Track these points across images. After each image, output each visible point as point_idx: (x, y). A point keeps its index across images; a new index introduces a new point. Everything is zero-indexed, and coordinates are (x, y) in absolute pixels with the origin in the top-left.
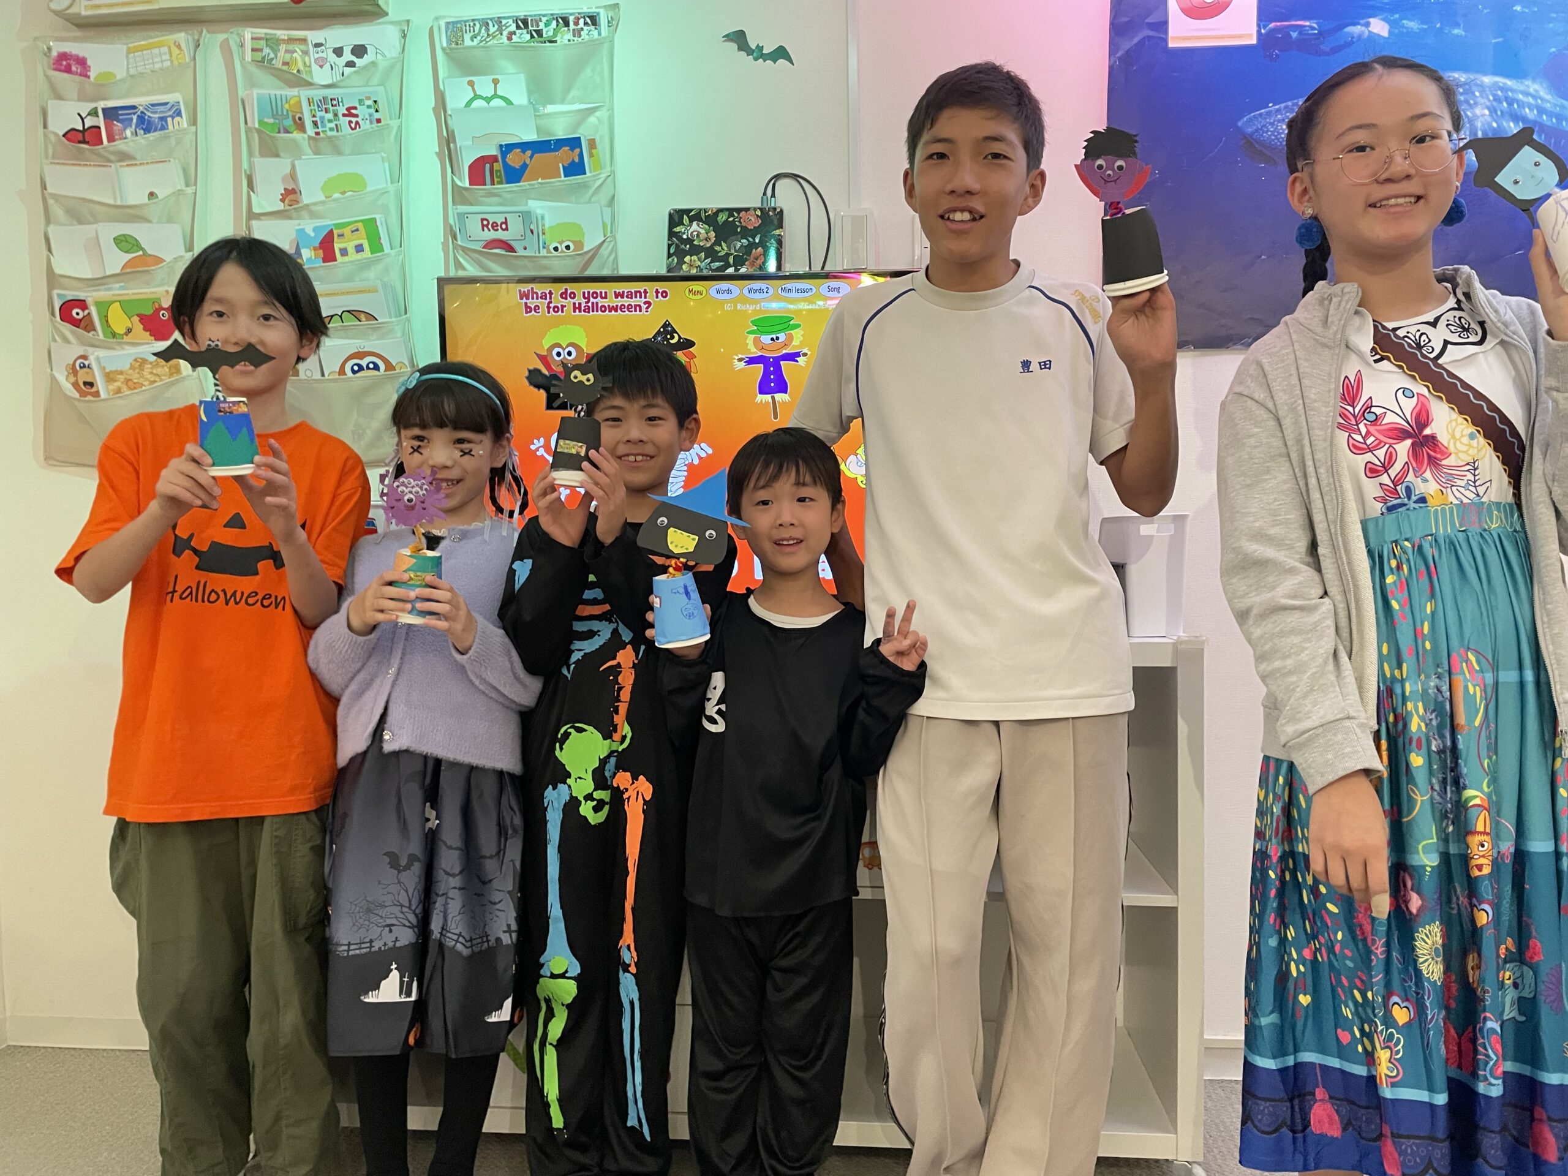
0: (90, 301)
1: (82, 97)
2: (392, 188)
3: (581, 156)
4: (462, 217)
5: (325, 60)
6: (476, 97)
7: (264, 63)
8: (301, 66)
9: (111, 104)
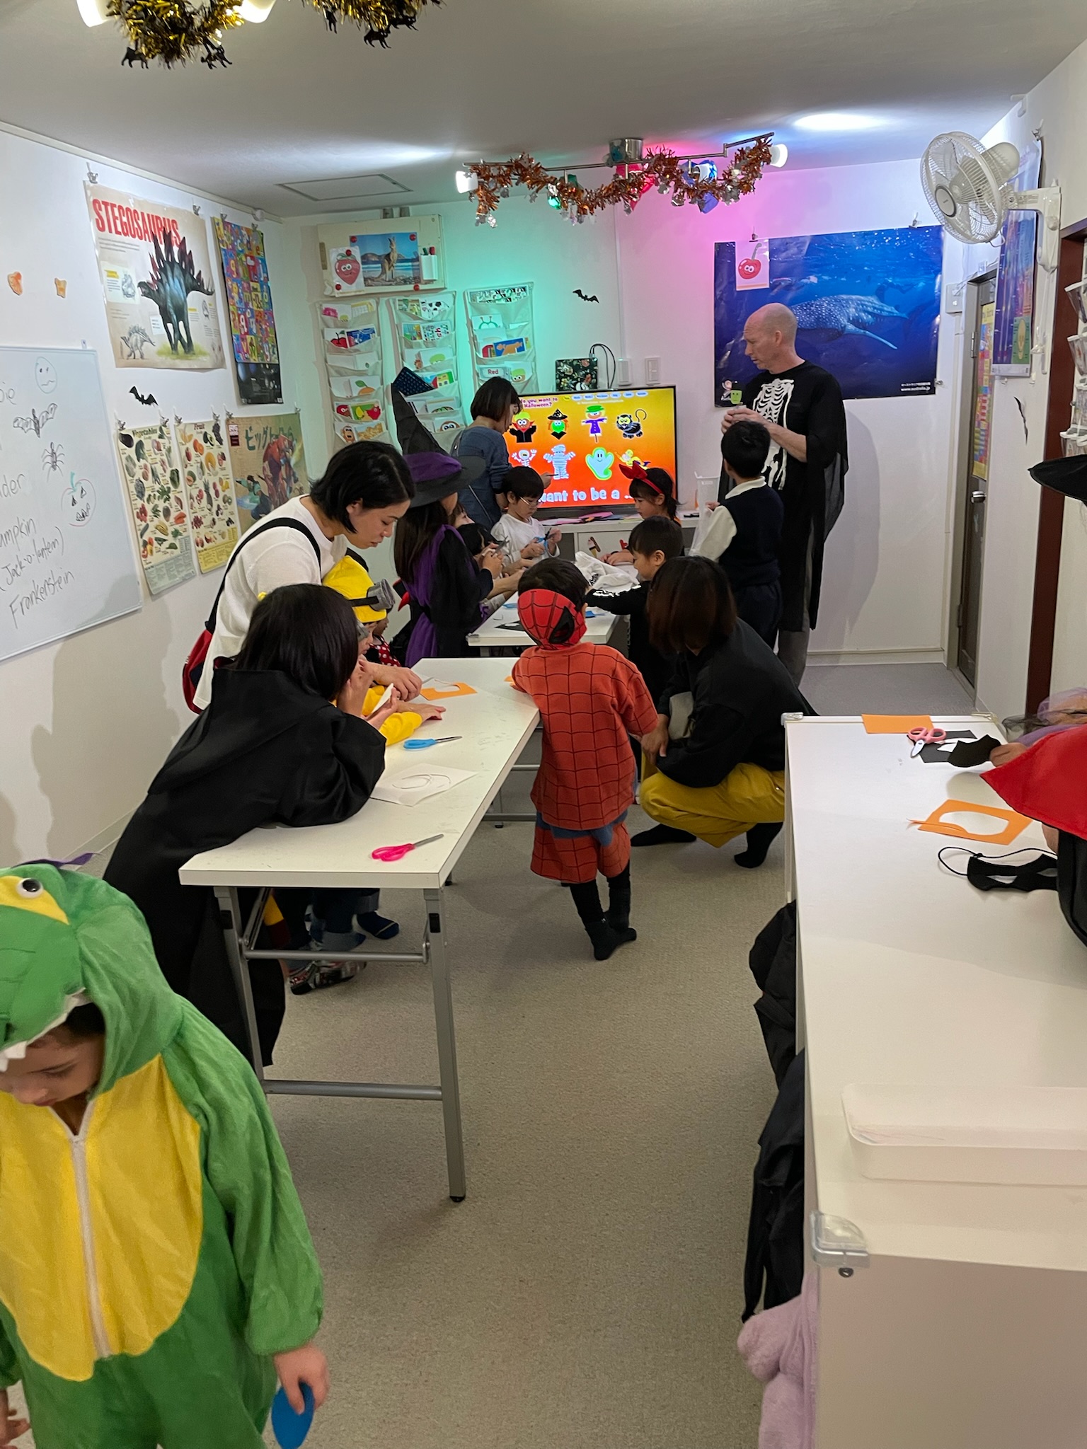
0: (350, 406)
1: (337, 327)
2: (454, 358)
3: (523, 344)
4: (481, 369)
5: (426, 308)
6: (484, 322)
7: (403, 310)
8: (417, 311)
9: (349, 330)
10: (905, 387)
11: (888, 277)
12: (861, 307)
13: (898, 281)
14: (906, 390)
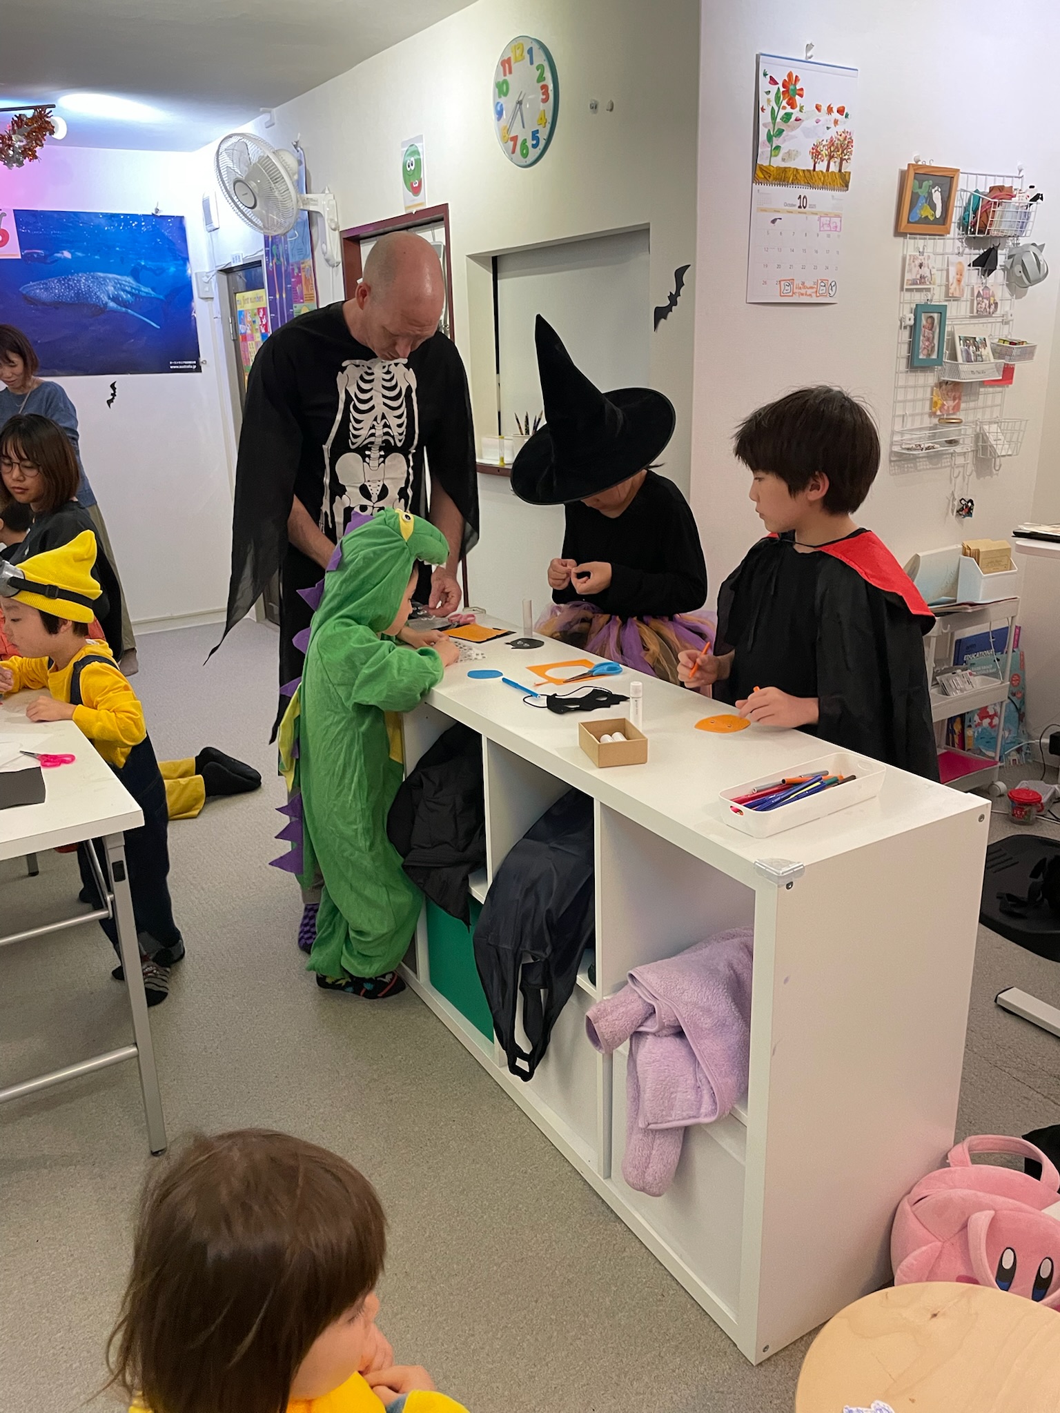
10: (173, 365)
11: (141, 259)
12: (119, 285)
13: (150, 264)
14: (175, 367)
